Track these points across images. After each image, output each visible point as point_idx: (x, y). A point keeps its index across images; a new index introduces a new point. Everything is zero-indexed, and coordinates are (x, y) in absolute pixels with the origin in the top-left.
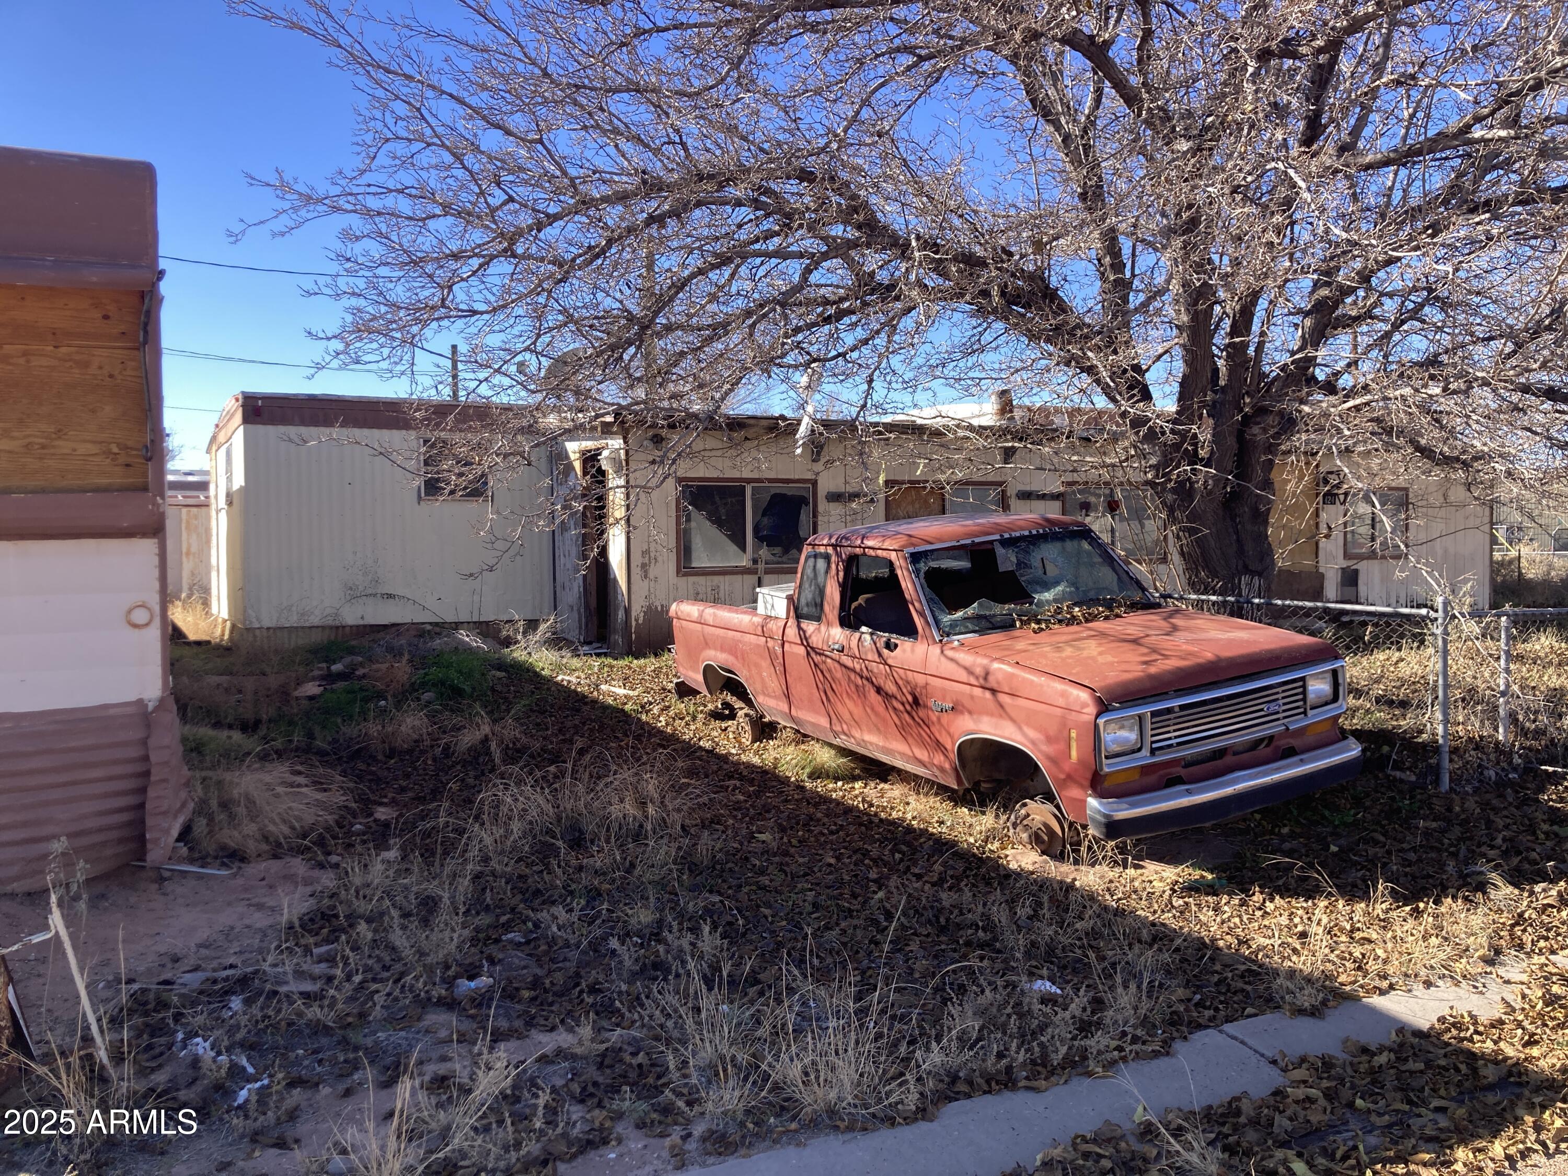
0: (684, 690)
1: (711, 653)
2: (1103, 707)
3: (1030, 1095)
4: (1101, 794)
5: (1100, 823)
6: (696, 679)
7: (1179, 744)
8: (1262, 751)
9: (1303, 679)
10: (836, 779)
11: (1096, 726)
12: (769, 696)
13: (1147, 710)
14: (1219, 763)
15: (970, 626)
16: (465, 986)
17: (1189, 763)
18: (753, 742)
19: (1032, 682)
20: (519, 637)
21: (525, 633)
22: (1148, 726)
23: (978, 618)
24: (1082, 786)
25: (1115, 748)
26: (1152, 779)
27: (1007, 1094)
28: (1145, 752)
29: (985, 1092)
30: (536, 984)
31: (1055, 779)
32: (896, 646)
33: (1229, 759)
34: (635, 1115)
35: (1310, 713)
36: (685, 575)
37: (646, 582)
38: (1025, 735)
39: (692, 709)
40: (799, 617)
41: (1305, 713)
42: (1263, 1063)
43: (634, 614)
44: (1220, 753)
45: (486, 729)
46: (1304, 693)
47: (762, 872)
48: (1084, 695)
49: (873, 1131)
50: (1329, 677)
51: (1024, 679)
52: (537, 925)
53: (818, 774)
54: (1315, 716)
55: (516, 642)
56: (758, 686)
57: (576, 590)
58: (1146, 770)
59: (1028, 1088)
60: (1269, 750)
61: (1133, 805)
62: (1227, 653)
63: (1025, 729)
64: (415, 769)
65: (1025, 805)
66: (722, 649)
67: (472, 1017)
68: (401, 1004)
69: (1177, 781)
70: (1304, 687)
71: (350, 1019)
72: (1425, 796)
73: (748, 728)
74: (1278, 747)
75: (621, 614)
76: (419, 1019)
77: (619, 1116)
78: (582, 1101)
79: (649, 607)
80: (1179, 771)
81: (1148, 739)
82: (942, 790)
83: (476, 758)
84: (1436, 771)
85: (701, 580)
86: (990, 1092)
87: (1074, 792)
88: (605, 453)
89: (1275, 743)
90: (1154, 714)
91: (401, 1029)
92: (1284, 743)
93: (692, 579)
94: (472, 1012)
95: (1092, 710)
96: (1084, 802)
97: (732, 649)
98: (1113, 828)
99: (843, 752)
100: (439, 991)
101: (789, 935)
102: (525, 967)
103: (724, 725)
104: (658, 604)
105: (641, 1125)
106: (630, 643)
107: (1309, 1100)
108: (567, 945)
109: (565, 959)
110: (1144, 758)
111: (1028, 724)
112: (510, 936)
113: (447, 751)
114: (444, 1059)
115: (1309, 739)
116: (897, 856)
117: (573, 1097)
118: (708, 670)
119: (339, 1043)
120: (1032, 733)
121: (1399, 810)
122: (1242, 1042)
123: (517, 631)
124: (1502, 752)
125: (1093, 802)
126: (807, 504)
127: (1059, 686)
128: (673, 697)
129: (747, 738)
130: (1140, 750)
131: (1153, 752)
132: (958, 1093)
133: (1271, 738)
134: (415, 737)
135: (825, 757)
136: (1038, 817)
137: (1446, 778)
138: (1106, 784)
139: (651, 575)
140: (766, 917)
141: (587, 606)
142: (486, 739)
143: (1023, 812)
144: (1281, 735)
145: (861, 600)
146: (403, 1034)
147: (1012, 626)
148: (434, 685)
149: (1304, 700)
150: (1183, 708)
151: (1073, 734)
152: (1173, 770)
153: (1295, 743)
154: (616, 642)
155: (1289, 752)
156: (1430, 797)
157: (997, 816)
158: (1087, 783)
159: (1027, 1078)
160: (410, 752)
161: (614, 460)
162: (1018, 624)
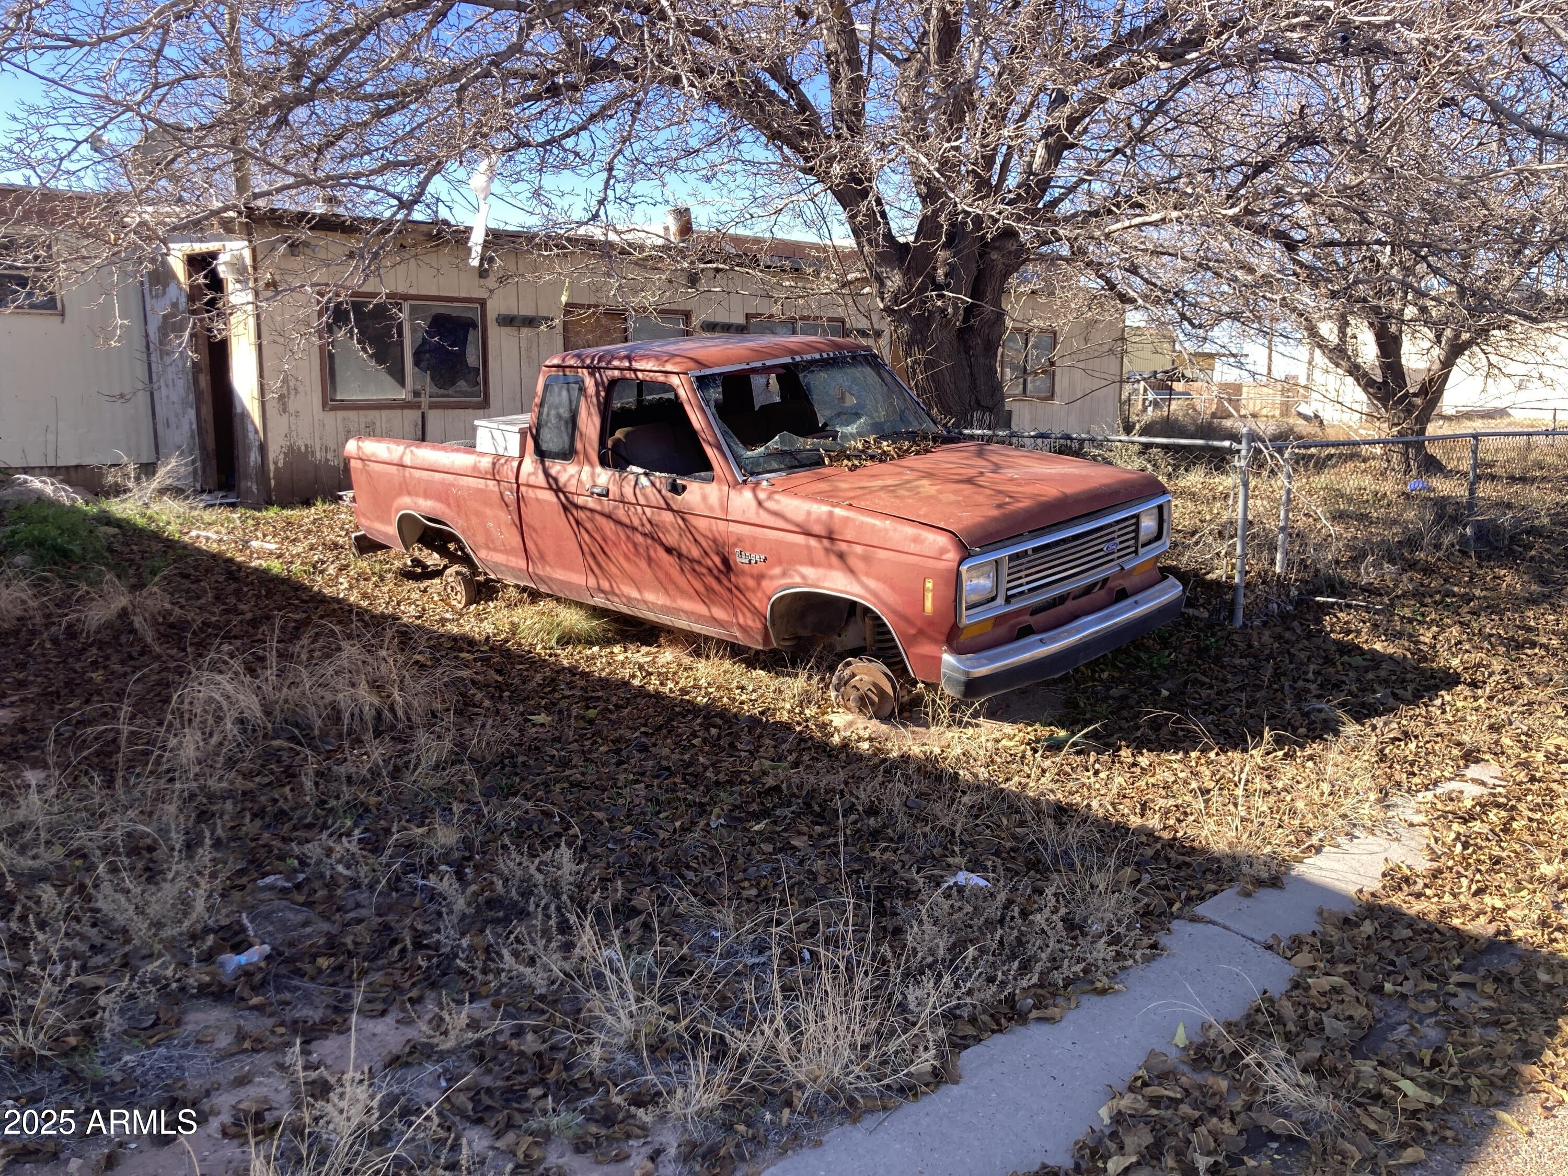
0: (366, 545)
1: (406, 500)
2: (966, 554)
3: (1045, 1028)
4: (958, 650)
5: (958, 682)
6: (388, 530)
7: (1030, 590)
8: (1098, 595)
9: (1137, 517)
10: (590, 643)
11: (958, 574)
12: (495, 550)
13: (1005, 553)
14: (1061, 609)
15: (775, 465)
16: (233, 961)
17: (1036, 610)
18: (468, 603)
19: (874, 526)
20: (131, 484)
21: (138, 479)
22: (1005, 570)
23: (780, 454)
24: (935, 641)
25: (974, 598)
26: (1003, 630)
27: (1021, 1030)
28: (1000, 600)
29: (993, 1032)
30: (332, 946)
31: (902, 634)
32: (684, 488)
33: (1070, 605)
34: (570, 1133)
35: (1141, 551)
36: (334, 409)
37: (285, 416)
38: (866, 587)
39: (378, 567)
40: (541, 454)
41: (1136, 552)
42: (1261, 950)
43: (271, 456)
44: (1061, 600)
45: (123, 601)
46: (1137, 531)
47: (565, 764)
48: (942, 540)
49: (897, 1108)
50: (1156, 511)
51: (862, 524)
52: (303, 863)
53: (566, 640)
54: (1147, 554)
55: (129, 490)
56: (480, 539)
57: (186, 428)
58: (999, 620)
59: (1039, 1019)
60: (1103, 592)
61: (992, 660)
62: (1069, 491)
63: (865, 580)
64: (29, 655)
65: (849, 664)
66: (427, 495)
67: (259, 1008)
68: (142, 1004)
69: (1026, 631)
70: (1137, 524)
71: (72, 1040)
72: (1225, 633)
73: (460, 588)
74: (1111, 589)
75: (254, 457)
76: (178, 1023)
77: (545, 1136)
78: (479, 1121)
79: (291, 447)
80: (1027, 619)
81: (1004, 586)
82: (735, 651)
83: (117, 638)
84: (1231, 607)
85: (352, 415)
86: (1000, 1031)
87: (927, 649)
88: (222, 258)
89: (1110, 584)
90: (1012, 558)
91: (158, 1044)
92: (1115, 584)
93: (341, 414)
94: (255, 1001)
95: (952, 555)
96: (940, 659)
97: (442, 494)
98: (972, 687)
99: (597, 612)
100: (197, 975)
101: (643, 844)
102: (306, 924)
103: (423, 585)
104: (301, 443)
105: (581, 1147)
106: (269, 490)
107: (1335, 990)
108: (355, 885)
109: (358, 905)
110: (999, 608)
111: (868, 575)
112: (269, 880)
113: (72, 632)
114: (242, 1081)
115: (1136, 580)
116: (714, 731)
117: (465, 1117)
118: (406, 522)
119: (65, 1080)
120: (872, 584)
121: (1207, 649)
122: (1224, 927)
123: (126, 476)
124: (1283, 585)
125: (948, 658)
126: (475, 326)
127: (910, 530)
128: (350, 555)
129: (459, 600)
130: (993, 599)
131: (1008, 600)
132: (964, 1038)
133: (1105, 581)
134: (19, 613)
135: (572, 618)
136: (865, 678)
137: (1240, 614)
138: (963, 638)
139: (291, 408)
140: (601, 822)
141: (203, 447)
142: (124, 614)
143: (847, 672)
144: (1115, 576)
145: (619, 434)
146: (162, 1050)
147: (819, 463)
148: (29, 546)
149: (1136, 538)
150: (1035, 550)
151: (929, 585)
152: (1022, 619)
153: (1126, 583)
154: (249, 490)
155: (1122, 595)
156: (1230, 634)
157: (810, 677)
158: (943, 638)
159: (1035, 1007)
160: (16, 632)
161: (239, 268)
162: (827, 461)
